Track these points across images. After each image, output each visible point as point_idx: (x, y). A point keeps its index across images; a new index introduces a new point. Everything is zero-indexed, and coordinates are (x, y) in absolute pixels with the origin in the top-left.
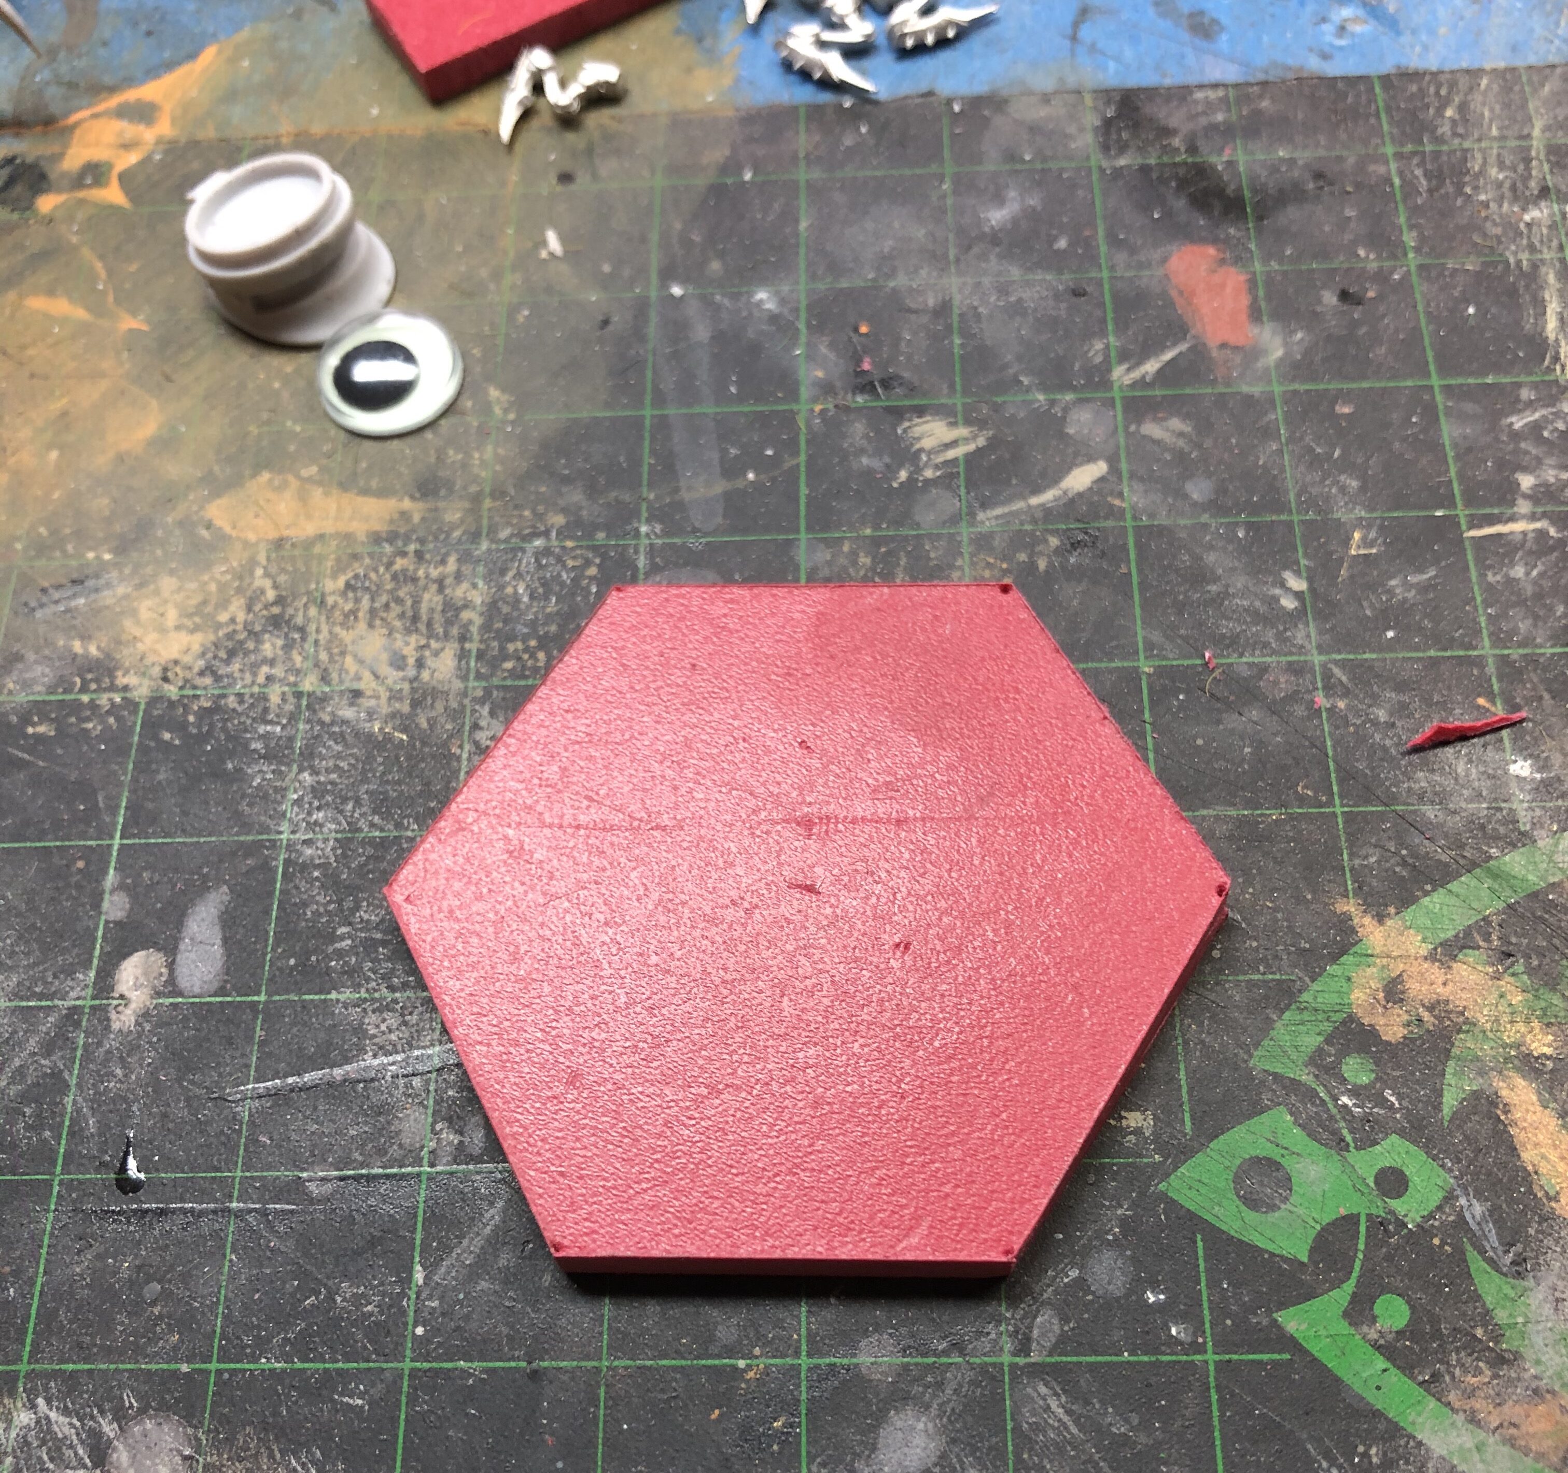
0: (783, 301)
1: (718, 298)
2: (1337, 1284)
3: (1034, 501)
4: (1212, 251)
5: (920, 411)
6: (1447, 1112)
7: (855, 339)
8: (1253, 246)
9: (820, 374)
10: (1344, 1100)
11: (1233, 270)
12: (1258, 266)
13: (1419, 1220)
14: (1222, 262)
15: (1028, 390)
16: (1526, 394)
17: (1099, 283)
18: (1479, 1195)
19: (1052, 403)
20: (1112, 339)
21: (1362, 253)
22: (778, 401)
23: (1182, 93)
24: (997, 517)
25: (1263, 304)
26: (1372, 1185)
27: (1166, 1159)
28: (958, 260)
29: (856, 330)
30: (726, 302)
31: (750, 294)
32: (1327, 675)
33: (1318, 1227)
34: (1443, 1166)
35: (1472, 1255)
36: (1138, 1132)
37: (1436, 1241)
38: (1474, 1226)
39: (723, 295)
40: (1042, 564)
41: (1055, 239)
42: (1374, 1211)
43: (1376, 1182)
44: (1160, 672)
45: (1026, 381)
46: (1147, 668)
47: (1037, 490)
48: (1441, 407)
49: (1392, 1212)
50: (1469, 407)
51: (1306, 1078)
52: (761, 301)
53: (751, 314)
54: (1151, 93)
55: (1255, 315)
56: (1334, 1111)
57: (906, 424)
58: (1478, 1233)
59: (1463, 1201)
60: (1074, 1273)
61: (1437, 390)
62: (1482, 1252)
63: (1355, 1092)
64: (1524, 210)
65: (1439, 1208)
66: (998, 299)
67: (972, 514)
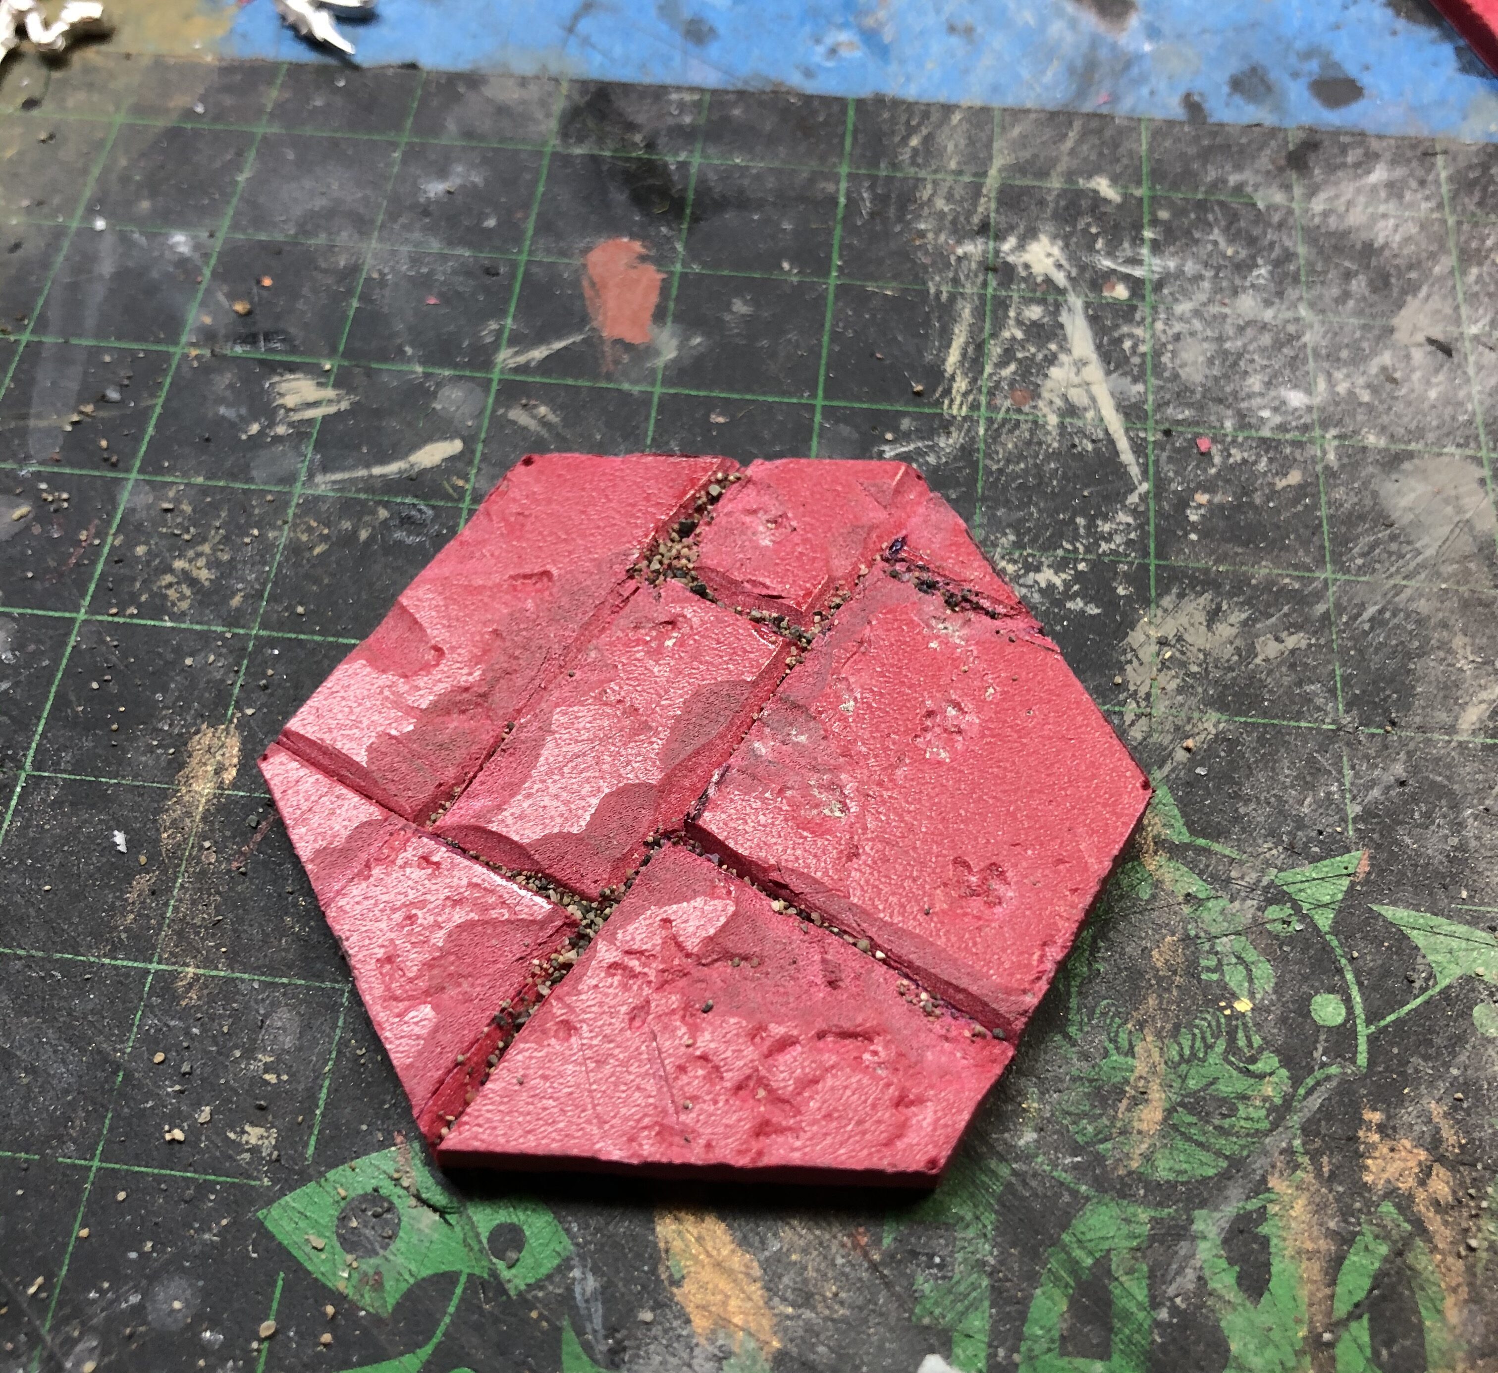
0: (197, 247)
1: (136, 236)
3: (377, 471)
4: (637, 246)
5: (292, 368)
7: (255, 290)
8: (679, 247)
9: (208, 320)
11: (652, 268)
12: (678, 268)
13: (523, 1287)
14: (643, 258)
15: (409, 360)
16: (906, 424)
17: (514, 265)
18: (595, 1271)
19: (427, 376)
20: (509, 322)
21: (786, 266)
22: (158, 341)
23: (659, 92)
24: (334, 482)
25: (671, 305)
26: (485, 1241)
27: (273, 1185)
28: (383, 226)
29: (258, 282)
30: (143, 240)
31: (167, 236)
33: (412, 1281)
34: (568, 1231)
35: (569, 1335)
36: (255, 1150)
37: (534, 1314)
38: (580, 1303)
39: (142, 233)
40: (364, 535)
41: (487, 216)
42: (477, 1271)
43: (490, 1240)
45: (409, 350)
47: (384, 460)
48: (816, 426)
50: (845, 430)
52: (178, 243)
53: (162, 256)
54: (626, 88)
55: (659, 316)
57: (276, 379)
58: (583, 1312)
59: (576, 1273)
60: (134, 1299)
61: (818, 410)
62: (580, 1332)
64: (959, 242)
65: (549, 1277)
66: (409, 269)
67: (311, 476)
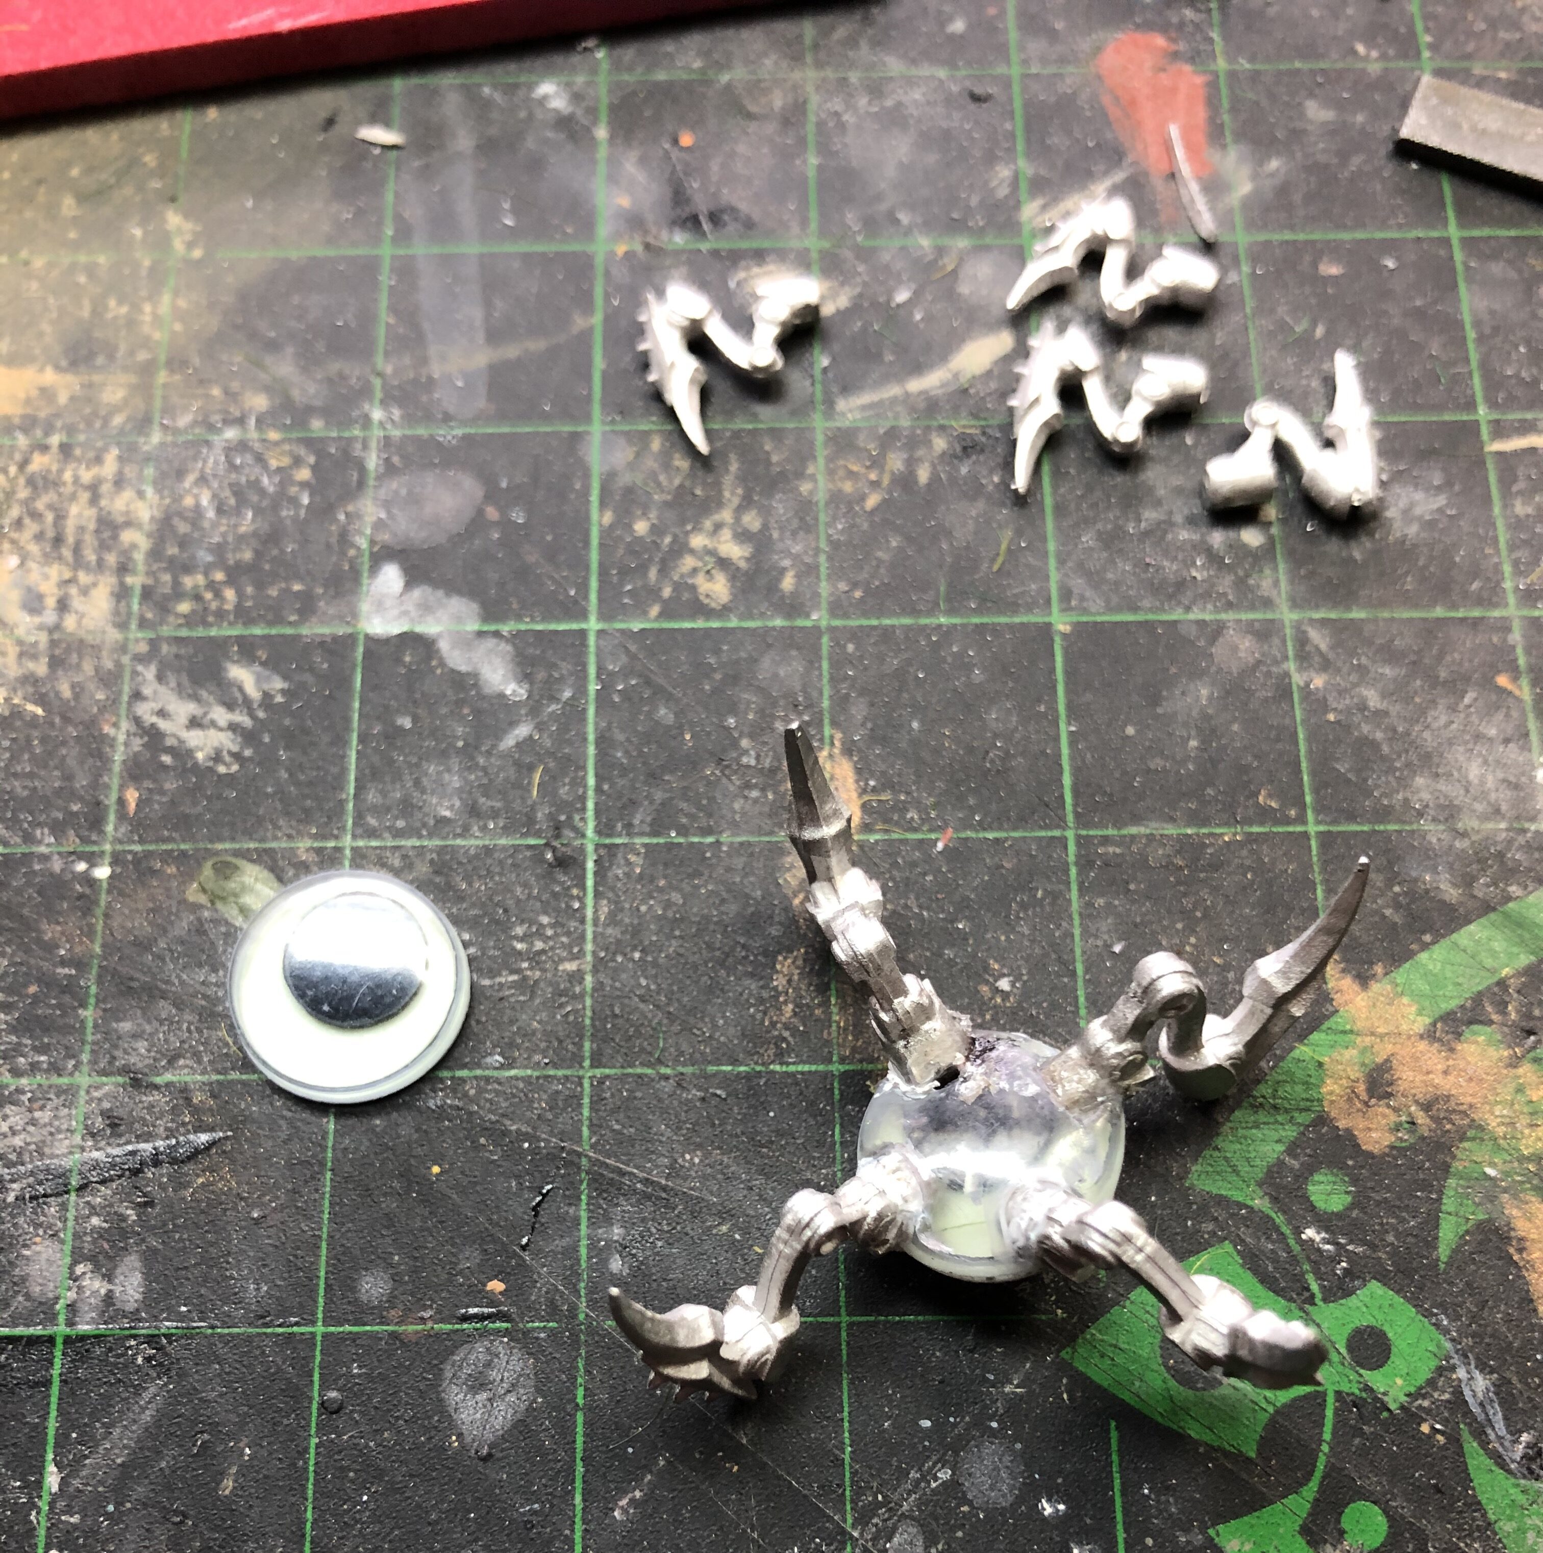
0: (577, 97)
1: (486, 90)
2: (1294, 1487)
3: (915, 385)
4: (1160, 41)
5: (759, 256)
6: (1443, 1252)
7: (675, 154)
8: (1215, 35)
9: (624, 202)
10: (1310, 1233)
11: (1188, 68)
12: (1221, 64)
13: (1403, 1399)
14: (1175, 56)
15: (908, 232)
17: (1006, 83)
18: (1482, 1367)
19: (940, 251)
20: (1022, 163)
21: (1361, 49)
22: (566, 237)
24: (864, 408)
25: (1226, 118)
26: (1343, 1351)
27: (1071, 1317)
28: (816, 46)
29: (675, 141)
30: (498, 97)
31: (531, 87)
32: (1302, 641)
33: (1271, 1410)
34: (1437, 1325)
35: (1471, 1446)
37: (1425, 1428)
38: (1475, 1409)
39: (495, 87)
40: (923, 475)
41: (951, 19)
42: (1345, 1388)
43: (1350, 1348)
44: (1079, 627)
45: (904, 218)
46: (1061, 623)
47: (918, 369)
48: (1459, 267)
49: (1367, 1388)
50: (1497, 268)
51: (1260, 1203)
52: (545, 97)
53: (531, 116)
55: (1216, 134)
56: (1296, 1248)
57: (742, 275)
58: (1481, 1417)
59: (1461, 1373)
60: (944, 1475)
61: (1455, 243)
62: (1484, 1444)
63: (1324, 1221)
65: (1431, 1383)
66: (870, 103)
67: (830, 403)
